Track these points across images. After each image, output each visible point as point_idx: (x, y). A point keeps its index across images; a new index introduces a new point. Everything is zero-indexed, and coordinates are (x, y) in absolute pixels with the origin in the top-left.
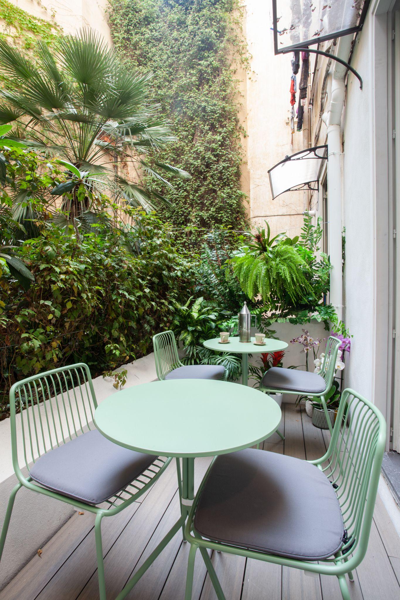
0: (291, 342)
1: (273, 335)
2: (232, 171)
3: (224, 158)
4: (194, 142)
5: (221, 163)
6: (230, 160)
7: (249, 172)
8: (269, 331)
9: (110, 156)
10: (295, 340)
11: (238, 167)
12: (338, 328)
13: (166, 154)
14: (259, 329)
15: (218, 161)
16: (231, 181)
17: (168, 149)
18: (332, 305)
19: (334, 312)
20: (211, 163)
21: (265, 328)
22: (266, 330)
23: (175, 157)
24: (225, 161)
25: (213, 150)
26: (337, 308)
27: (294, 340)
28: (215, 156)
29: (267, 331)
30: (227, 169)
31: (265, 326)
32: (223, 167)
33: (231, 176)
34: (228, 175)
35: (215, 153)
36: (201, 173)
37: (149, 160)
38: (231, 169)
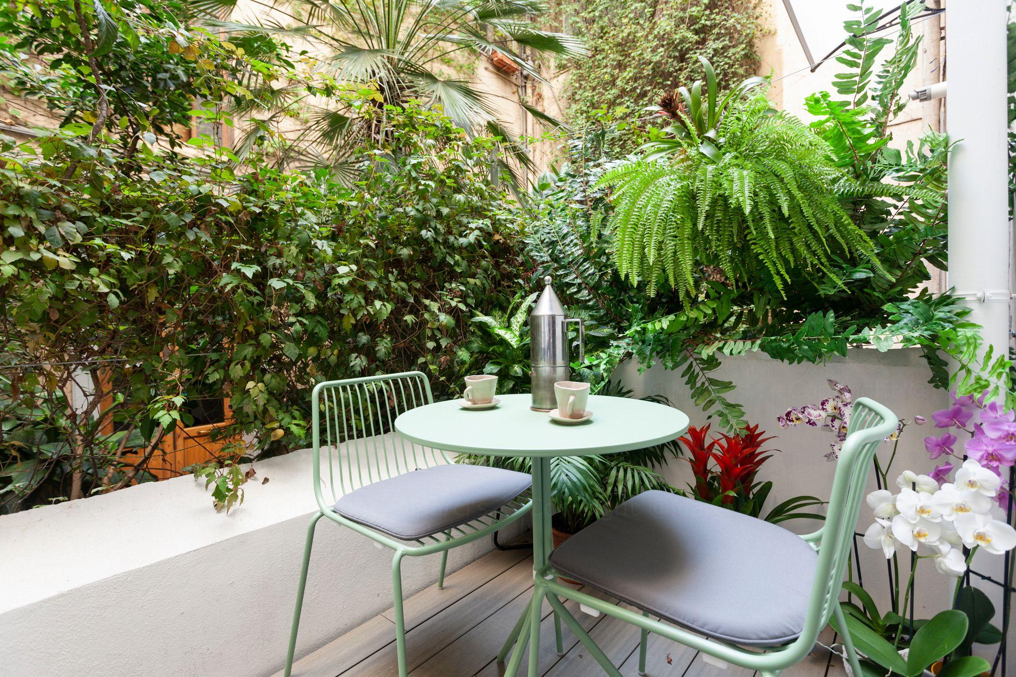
0: (779, 418)
1: (723, 395)
2: (734, 54)
3: (716, 31)
4: (656, 19)
5: (711, 43)
6: (730, 33)
7: (780, 53)
8: (712, 382)
9: (513, 86)
10: (793, 416)
11: (750, 45)
12: (978, 379)
13: (603, 58)
14: (686, 378)
15: (703, 42)
16: (733, 77)
17: (607, 47)
18: (958, 293)
19: (971, 319)
20: (688, 49)
21: (701, 373)
22: (703, 379)
23: (621, 58)
24: (719, 37)
25: (693, 20)
26: (982, 301)
27: (788, 414)
28: (697, 32)
29: (707, 384)
30: (723, 53)
31: (702, 369)
32: (715, 50)
33: (731, 66)
34: (726, 63)
35: (697, 27)
36: (666, 75)
37: (575, 78)
38: (732, 51)
